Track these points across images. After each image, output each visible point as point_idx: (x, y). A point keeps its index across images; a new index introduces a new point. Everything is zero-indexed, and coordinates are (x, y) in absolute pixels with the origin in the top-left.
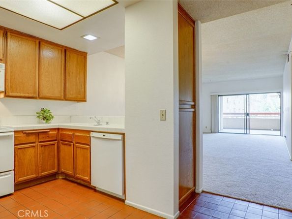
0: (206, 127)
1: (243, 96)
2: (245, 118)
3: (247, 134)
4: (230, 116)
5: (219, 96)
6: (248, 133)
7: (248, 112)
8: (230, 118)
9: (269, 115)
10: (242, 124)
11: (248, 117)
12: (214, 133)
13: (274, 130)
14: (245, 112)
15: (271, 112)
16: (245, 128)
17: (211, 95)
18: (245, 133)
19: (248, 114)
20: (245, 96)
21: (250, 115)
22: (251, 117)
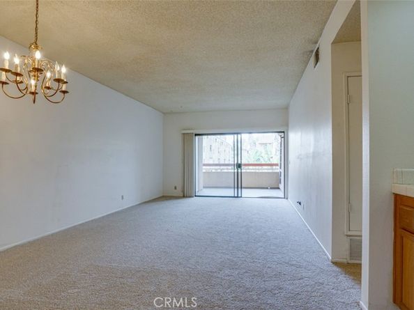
0: (175, 188)
1: (232, 136)
2: (236, 171)
3: (238, 197)
4: (213, 169)
5: (196, 135)
6: (240, 195)
7: (239, 162)
8: (214, 171)
9: (260, 167)
10: (231, 182)
11: (239, 171)
12: (187, 197)
13: (271, 188)
14: (236, 162)
15: (263, 163)
16: (236, 186)
17: (184, 134)
18: (236, 195)
19: (239, 166)
20: (236, 136)
21: (243, 167)
22: (244, 169)
